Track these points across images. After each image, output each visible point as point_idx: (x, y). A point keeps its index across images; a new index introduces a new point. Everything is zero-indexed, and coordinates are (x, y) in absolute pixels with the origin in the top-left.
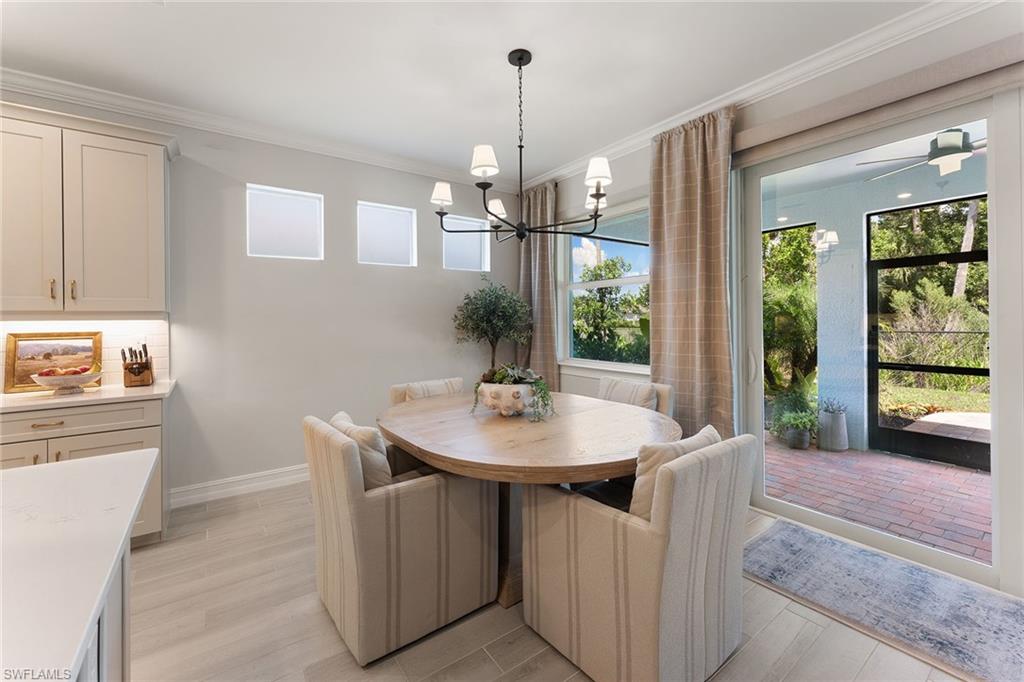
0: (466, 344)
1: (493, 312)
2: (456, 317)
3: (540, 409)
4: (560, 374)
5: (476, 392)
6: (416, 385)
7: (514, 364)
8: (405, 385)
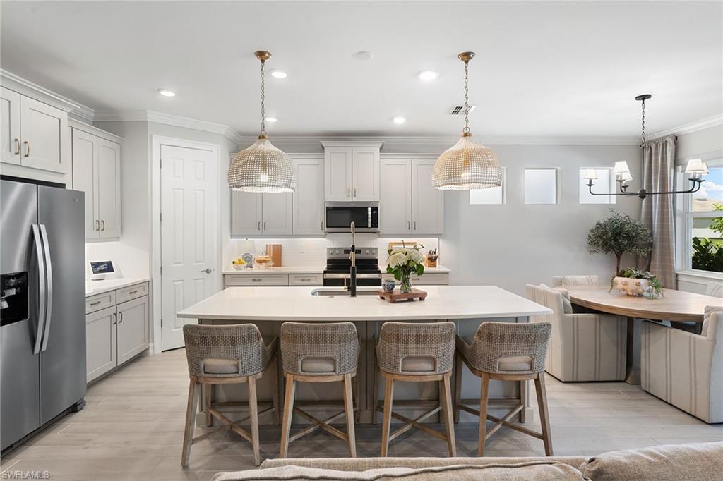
0: (595, 254)
1: (619, 234)
2: (589, 236)
3: (654, 294)
4: (677, 280)
5: (612, 281)
6: (569, 277)
7: (637, 268)
8: (562, 277)
